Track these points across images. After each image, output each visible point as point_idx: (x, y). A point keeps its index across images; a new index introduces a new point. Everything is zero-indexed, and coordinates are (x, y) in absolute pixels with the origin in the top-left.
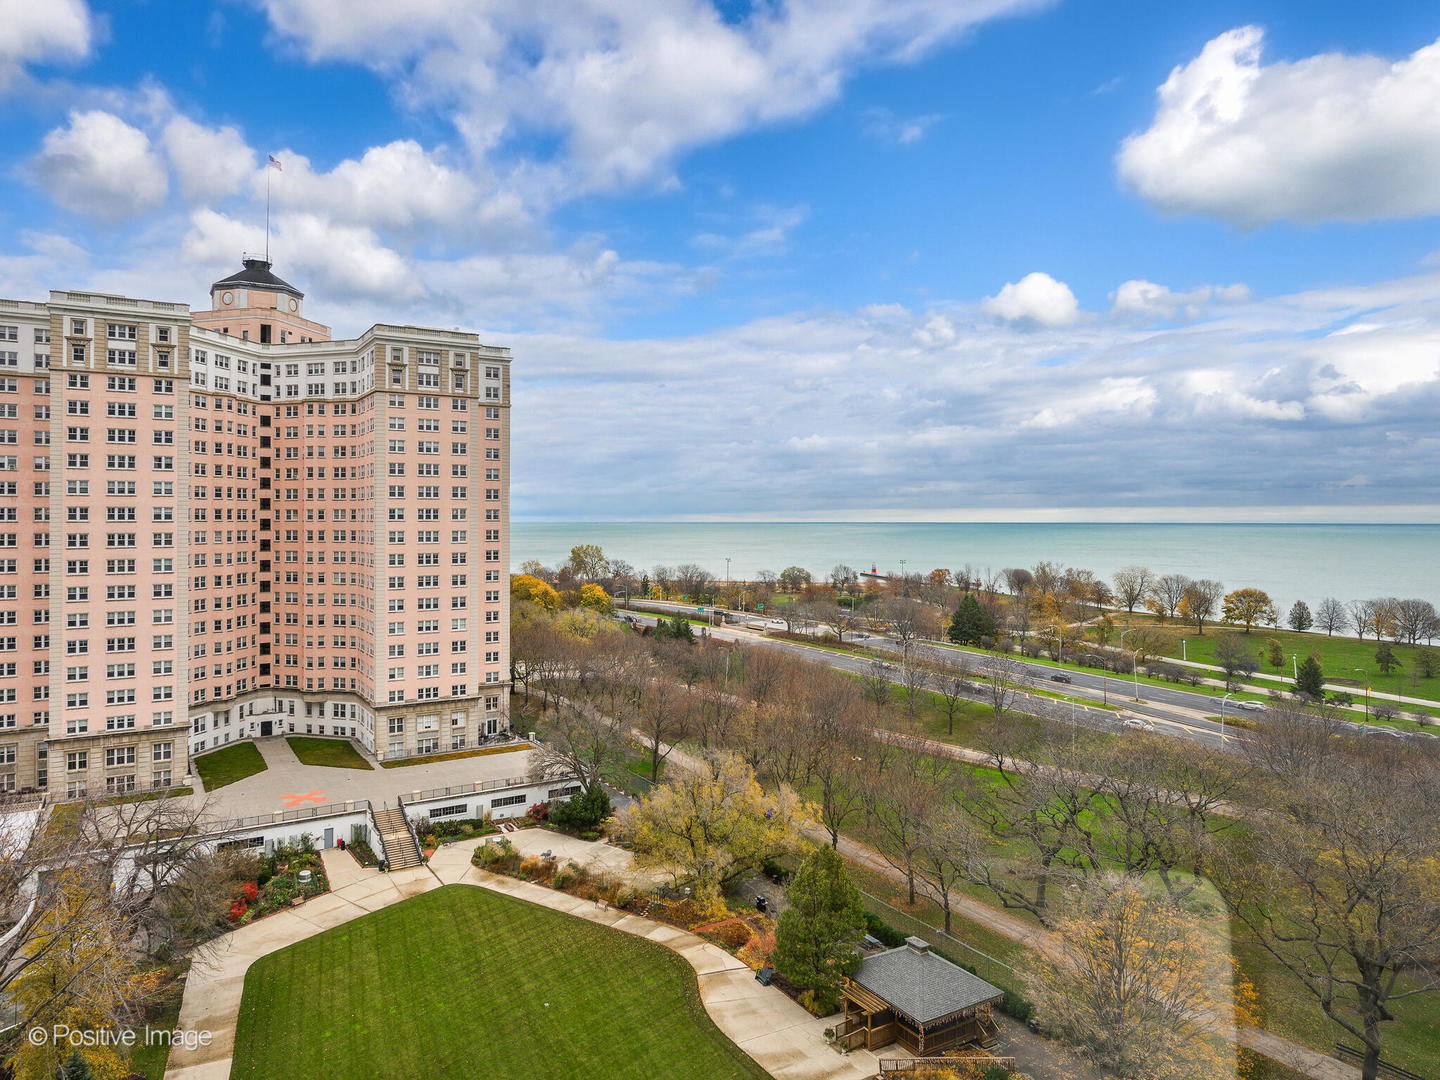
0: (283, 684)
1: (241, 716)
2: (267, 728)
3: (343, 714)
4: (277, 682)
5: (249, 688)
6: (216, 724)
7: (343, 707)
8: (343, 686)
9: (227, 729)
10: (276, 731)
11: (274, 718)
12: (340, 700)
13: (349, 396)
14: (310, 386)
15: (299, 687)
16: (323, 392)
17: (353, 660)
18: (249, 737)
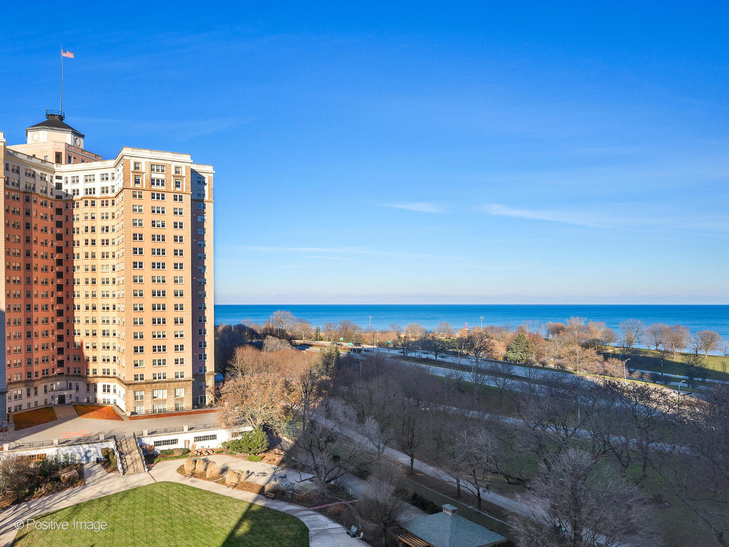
0: (72, 373)
1: (46, 391)
2: (62, 399)
3: (109, 391)
4: (68, 372)
5: (51, 374)
6: (28, 395)
7: (109, 386)
8: (108, 373)
9: (36, 399)
10: (67, 401)
11: (66, 393)
12: (106, 382)
13: (110, 194)
14: (87, 190)
15: (81, 374)
16: (94, 193)
17: (115, 357)
18: (50, 404)
